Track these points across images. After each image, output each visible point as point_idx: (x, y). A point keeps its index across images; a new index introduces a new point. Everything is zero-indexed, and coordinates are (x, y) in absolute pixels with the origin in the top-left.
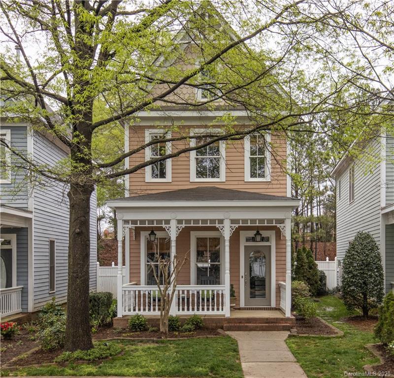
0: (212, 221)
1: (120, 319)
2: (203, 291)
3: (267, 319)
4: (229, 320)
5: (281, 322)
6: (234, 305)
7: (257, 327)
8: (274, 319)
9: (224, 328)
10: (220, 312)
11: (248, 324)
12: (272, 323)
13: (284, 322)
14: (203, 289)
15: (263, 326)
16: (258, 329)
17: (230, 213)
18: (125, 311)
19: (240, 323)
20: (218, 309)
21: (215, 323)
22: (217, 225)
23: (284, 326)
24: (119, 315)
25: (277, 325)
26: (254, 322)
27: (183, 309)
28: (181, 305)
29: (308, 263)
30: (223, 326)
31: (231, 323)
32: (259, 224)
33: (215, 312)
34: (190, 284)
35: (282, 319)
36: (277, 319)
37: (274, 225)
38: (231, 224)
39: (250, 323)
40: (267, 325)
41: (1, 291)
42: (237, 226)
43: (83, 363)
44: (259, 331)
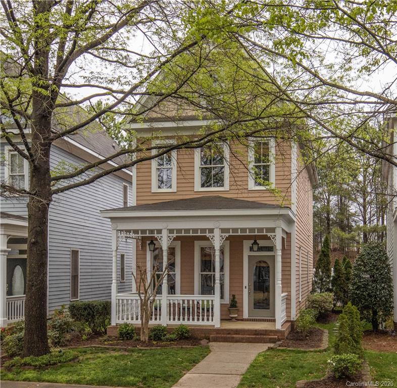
0: (203, 230)
1: (114, 328)
2: (203, 301)
3: (256, 330)
4: (218, 331)
5: (270, 334)
6: (236, 315)
7: (243, 339)
8: (263, 330)
9: (210, 338)
10: (210, 323)
11: (234, 336)
12: (261, 334)
13: (273, 334)
14: (203, 299)
15: (249, 338)
16: (244, 341)
17: (220, 222)
18: (119, 319)
19: (229, 334)
20: (208, 320)
21: (205, 334)
22: (208, 235)
23: (270, 339)
24: (113, 324)
25: (265, 337)
26: (243, 333)
27: (174, 319)
28: (172, 314)
29: (346, 274)
30: (209, 337)
31: (220, 334)
32: (249, 233)
33: (205, 323)
34: (194, 294)
35: (271, 331)
36: (266, 331)
37: (265, 233)
38: (222, 233)
39: (239, 334)
40: (254, 336)
41: (7, 298)
42: (227, 235)
43: (29, 368)
44: (244, 342)
